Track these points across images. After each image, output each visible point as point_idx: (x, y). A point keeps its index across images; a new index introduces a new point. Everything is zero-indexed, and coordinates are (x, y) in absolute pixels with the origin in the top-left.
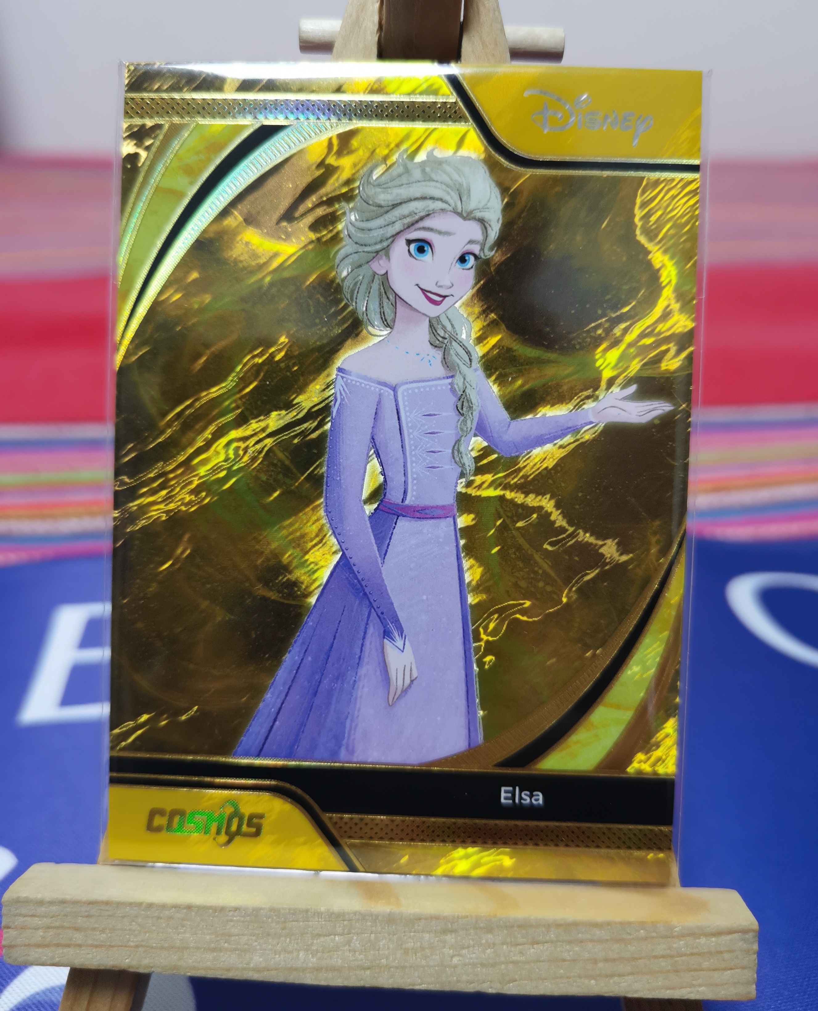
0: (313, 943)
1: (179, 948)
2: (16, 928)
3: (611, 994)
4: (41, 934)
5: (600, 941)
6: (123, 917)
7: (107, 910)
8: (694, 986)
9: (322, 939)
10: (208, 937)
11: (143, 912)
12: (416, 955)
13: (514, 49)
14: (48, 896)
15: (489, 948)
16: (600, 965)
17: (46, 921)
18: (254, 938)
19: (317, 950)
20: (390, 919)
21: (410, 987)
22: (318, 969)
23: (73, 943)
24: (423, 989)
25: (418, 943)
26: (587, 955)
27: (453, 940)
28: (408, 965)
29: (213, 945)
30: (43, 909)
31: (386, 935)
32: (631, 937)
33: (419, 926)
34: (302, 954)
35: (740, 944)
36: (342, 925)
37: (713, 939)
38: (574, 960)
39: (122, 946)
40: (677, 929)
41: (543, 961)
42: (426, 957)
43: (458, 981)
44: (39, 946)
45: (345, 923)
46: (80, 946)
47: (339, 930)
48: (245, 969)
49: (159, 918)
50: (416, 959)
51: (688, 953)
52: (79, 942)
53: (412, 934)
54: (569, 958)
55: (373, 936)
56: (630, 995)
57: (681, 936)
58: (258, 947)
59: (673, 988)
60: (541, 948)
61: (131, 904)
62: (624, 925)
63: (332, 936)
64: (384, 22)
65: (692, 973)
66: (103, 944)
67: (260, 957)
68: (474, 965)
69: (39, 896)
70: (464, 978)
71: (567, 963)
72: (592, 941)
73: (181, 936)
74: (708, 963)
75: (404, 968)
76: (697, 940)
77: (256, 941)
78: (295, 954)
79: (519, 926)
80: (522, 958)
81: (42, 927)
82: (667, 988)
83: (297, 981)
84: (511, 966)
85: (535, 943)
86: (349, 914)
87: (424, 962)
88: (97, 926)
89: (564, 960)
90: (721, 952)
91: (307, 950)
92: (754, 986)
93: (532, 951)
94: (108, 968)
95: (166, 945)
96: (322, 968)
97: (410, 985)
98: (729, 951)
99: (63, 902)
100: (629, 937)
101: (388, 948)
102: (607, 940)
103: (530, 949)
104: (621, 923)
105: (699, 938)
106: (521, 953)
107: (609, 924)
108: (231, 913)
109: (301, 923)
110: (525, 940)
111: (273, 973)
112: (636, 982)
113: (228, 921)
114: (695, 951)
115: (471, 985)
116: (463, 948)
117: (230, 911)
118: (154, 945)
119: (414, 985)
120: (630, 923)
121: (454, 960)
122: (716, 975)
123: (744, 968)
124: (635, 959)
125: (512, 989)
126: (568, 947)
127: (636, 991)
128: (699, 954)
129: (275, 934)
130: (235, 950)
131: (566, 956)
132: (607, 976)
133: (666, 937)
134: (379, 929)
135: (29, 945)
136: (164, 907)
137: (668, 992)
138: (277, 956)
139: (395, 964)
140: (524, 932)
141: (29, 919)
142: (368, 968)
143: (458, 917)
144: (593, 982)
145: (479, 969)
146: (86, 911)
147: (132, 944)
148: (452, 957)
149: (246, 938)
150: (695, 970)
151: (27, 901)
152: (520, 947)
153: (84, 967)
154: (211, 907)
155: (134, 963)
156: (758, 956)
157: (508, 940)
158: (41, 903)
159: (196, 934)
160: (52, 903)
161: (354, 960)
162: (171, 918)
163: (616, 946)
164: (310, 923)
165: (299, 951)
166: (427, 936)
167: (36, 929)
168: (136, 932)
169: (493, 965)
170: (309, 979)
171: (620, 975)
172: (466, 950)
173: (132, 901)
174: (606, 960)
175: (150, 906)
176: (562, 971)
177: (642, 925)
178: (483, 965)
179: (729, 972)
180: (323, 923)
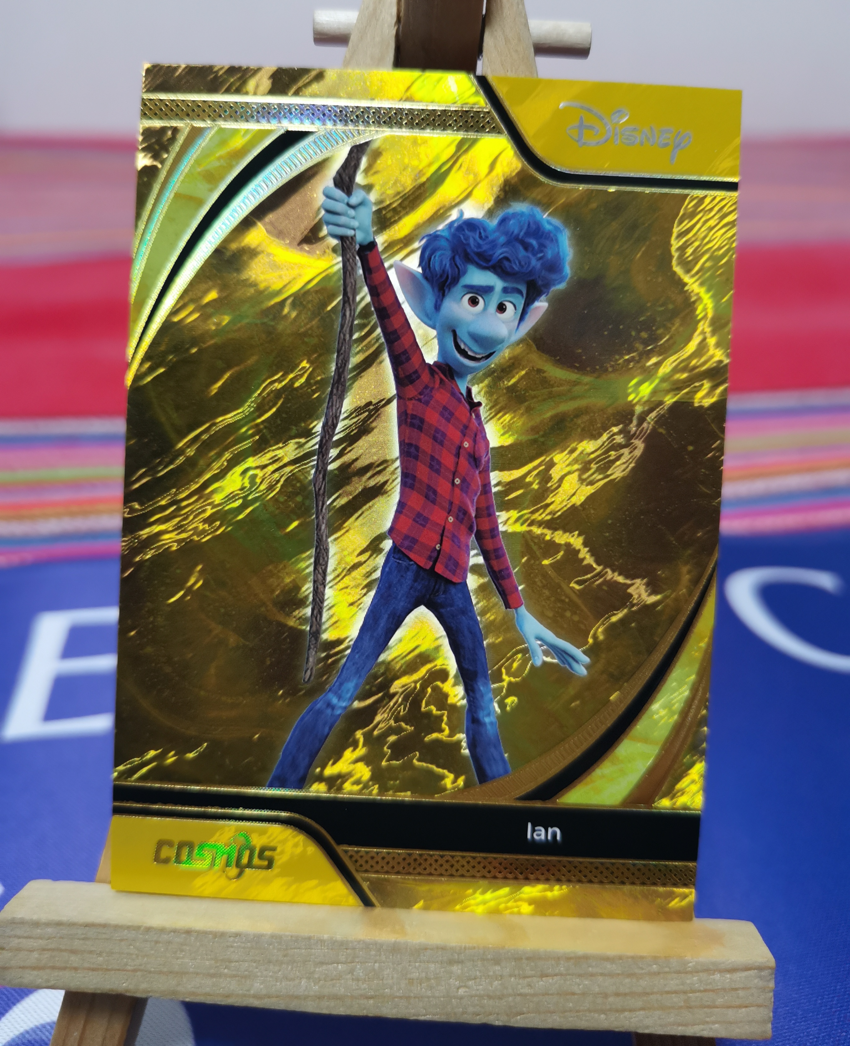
0: (315, 971)
1: (177, 973)
2: (10, 950)
3: (621, 1029)
4: (36, 956)
5: (611, 975)
6: (121, 940)
7: (104, 933)
8: (707, 1023)
9: (324, 967)
10: (207, 963)
11: (141, 936)
12: (421, 984)
13: (538, 44)
14: (43, 916)
15: (496, 980)
16: (611, 999)
17: (42, 942)
18: (254, 964)
19: (319, 978)
20: (395, 949)
21: (415, 1018)
22: (320, 997)
23: (68, 966)
24: (428, 1019)
25: (424, 973)
26: (597, 990)
27: (459, 971)
28: (412, 995)
29: (212, 971)
30: (39, 931)
31: (390, 964)
32: (643, 971)
33: (424, 956)
34: (303, 982)
35: (756, 981)
36: (345, 954)
37: (728, 976)
38: (584, 994)
39: (119, 970)
40: (690, 964)
41: (552, 995)
42: (431, 988)
43: (463, 1013)
44: (34, 968)
45: (348, 951)
46: (76, 969)
47: (342, 958)
48: (245, 996)
49: (157, 942)
50: (421, 989)
51: (702, 989)
52: (75, 965)
53: (417, 964)
54: (579, 992)
55: (377, 965)
56: (640, 1031)
57: (696, 971)
58: (259, 974)
59: (686, 1025)
60: (550, 981)
61: (129, 928)
62: (636, 959)
63: (336, 965)
64: (402, 14)
65: (706, 1010)
66: (99, 967)
67: (261, 984)
68: (481, 997)
69: (35, 917)
70: (471, 1009)
71: (576, 996)
72: (602, 974)
73: (179, 961)
74: (722, 1000)
75: (408, 998)
76: (711, 977)
77: (257, 968)
78: (297, 981)
79: (528, 959)
80: (531, 991)
81: (38, 949)
82: (679, 1025)
83: (298, 1009)
84: (518, 999)
85: (543, 975)
86: (352, 942)
87: (429, 993)
88: (93, 949)
89: (573, 994)
90: (736, 989)
91: (308, 978)
92: (770, 1026)
93: (541, 984)
94: (104, 991)
95: (165, 970)
96: (324, 997)
97: (414, 1015)
98: (743, 989)
99: (59, 924)
100: (641, 972)
101: (392, 978)
102: (619, 974)
103: (538, 982)
104: (633, 957)
105: (714, 974)
106: (529, 985)
107: (620, 958)
108: (232, 939)
109: (303, 951)
110: (533, 972)
111: (274, 1000)
112: (648, 1018)
113: (228, 947)
114: (708, 987)
115: (478, 1017)
116: (471, 980)
117: (230, 937)
118: (153, 969)
119: (419, 1015)
120: (642, 958)
121: (460, 991)
122: (730, 1012)
123: (759, 1006)
124: (647, 994)
125: (519, 1022)
126: (578, 980)
127: (647, 1027)
128: (713, 991)
129: (277, 961)
130: (235, 976)
131: (576, 989)
132: (617, 1011)
133: (679, 972)
134: (383, 958)
135: (23, 968)
136: (162, 930)
137: (680, 1028)
138: (278, 984)
139: (400, 993)
140: (532, 964)
141: (24, 940)
142: (371, 997)
143: (465, 948)
144: (603, 1016)
145: (486, 1001)
146: (82, 934)
147: (129, 968)
148: (458, 988)
149: (247, 964)
150: (709, 1007)
151: (22, 922)
152: (529, 980)
153: (79, 991)
154: (211, 933)
155: (131, 987)
156: (774, 995)
157: (516, 972)
158: (36, 924)
159: (195, 959)
160: (48, 924)
161: (357, 989)
162: (170, 942)
163: (627, 980)
164: (313, 951)
165: (301, 978)
166: (432, 966)
167: (31, 951)
168: (134, 956)
169: (500, 998)
170: (310, 1007)
171: (631, 1011)
172: (473, 981)
173: (130, 924)
174: (617, 994)
175: (148, 930)
176: (571, 1005)
177: (655, 959)
178: (490, 997)
179: (744, 1010)
180: (326, 951)
